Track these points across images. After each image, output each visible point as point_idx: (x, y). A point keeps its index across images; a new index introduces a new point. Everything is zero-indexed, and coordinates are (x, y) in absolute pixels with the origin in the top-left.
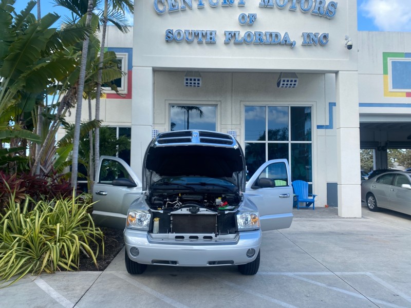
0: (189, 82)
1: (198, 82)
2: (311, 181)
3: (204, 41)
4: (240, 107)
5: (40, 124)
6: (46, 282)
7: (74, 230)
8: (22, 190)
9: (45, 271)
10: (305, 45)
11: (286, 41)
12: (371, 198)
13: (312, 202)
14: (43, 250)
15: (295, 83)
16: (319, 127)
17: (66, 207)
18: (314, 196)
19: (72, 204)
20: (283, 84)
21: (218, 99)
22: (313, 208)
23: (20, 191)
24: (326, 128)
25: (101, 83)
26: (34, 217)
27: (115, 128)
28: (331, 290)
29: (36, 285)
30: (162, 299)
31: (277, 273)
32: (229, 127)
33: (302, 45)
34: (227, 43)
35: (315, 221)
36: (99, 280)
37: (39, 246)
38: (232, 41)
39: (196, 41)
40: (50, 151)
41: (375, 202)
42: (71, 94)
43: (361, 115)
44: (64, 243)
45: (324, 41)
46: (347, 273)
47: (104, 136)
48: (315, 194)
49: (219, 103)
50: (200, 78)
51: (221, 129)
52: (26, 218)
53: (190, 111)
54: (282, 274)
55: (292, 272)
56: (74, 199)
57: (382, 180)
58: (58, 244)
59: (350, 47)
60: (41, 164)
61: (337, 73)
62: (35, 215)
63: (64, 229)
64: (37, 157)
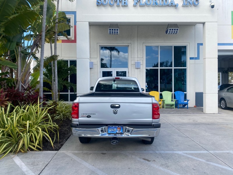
0: (111, 31)
1: (117, 31)
2: (186, 91)
3: (121, 5)
4: (143, 47)
5: (20, 58)
6: (21, 159)
7: (40, 124)
8: (7, 99)
9: (21, 151)
10: (184, 6)
11: (172, 4)
12: (223, 102)
13: (187, 104)
14: (19, 137)
15: (177, 31)
16: (191, 58)
17: (33, 110)
18: (188, 101)
19: (37, 108)
20: (170, 32)
21: (129, 42)
22: (187, 108)
23: (5, 99)
24: (195, 59)
25: (57, 32)
26: (13, 116)
27: (68, 61)
28: (209, 164)
29: (14, 161)
30: (96, 172)
31: (171, 152)
32: (136, 59)
33: (182, 6)
34: (135, 6)
35: (190, 116)
36: (55, 157)
37: (16, 135)
38: (138, 4)
39: (115, 5)
40: (27, 75)
41: (226, 104)
42: (38, 39)
43: (219, 51)
44: (32, 133)
45: (197, 3)
46: (217, 152)
47: (60, 65)
48: (188, 99)
49: (130, 45)
50: (118, 29)
51: (131, 61)
52: (8, 117)
53: (112, 52)
54: (175, 152)
55: (180, 151)
56: (39, 105)
57: (230, 90)
58: (29, 134)
59: (213, 7)
60: (22, 83)
61: (204, 24)
62: (13, 115)
63: (33, 124)
64: (19, 78)
